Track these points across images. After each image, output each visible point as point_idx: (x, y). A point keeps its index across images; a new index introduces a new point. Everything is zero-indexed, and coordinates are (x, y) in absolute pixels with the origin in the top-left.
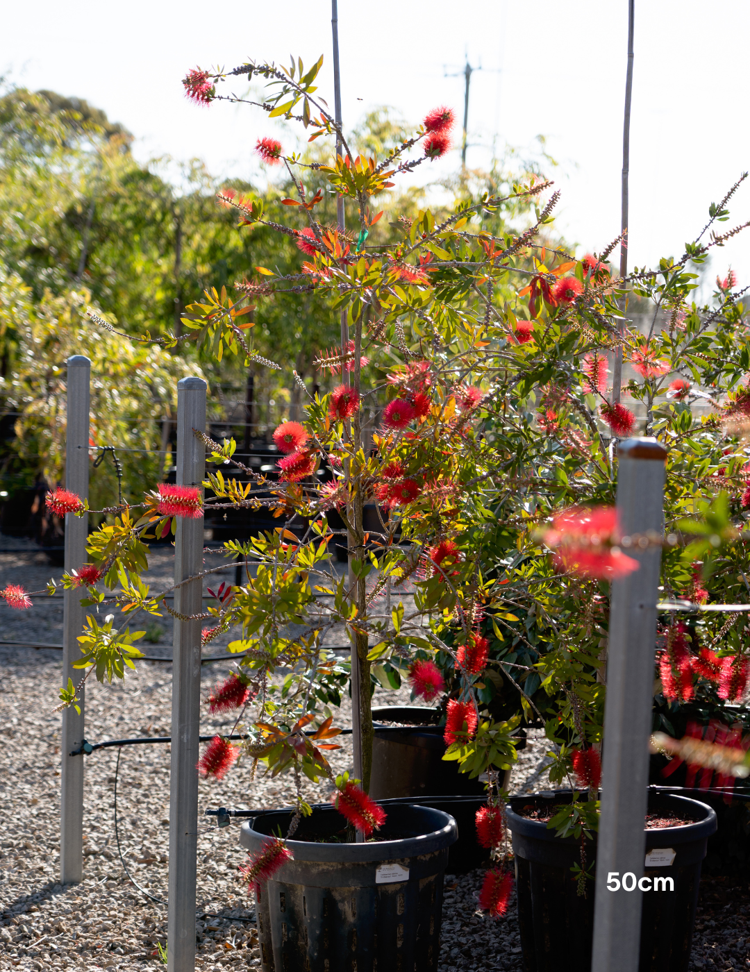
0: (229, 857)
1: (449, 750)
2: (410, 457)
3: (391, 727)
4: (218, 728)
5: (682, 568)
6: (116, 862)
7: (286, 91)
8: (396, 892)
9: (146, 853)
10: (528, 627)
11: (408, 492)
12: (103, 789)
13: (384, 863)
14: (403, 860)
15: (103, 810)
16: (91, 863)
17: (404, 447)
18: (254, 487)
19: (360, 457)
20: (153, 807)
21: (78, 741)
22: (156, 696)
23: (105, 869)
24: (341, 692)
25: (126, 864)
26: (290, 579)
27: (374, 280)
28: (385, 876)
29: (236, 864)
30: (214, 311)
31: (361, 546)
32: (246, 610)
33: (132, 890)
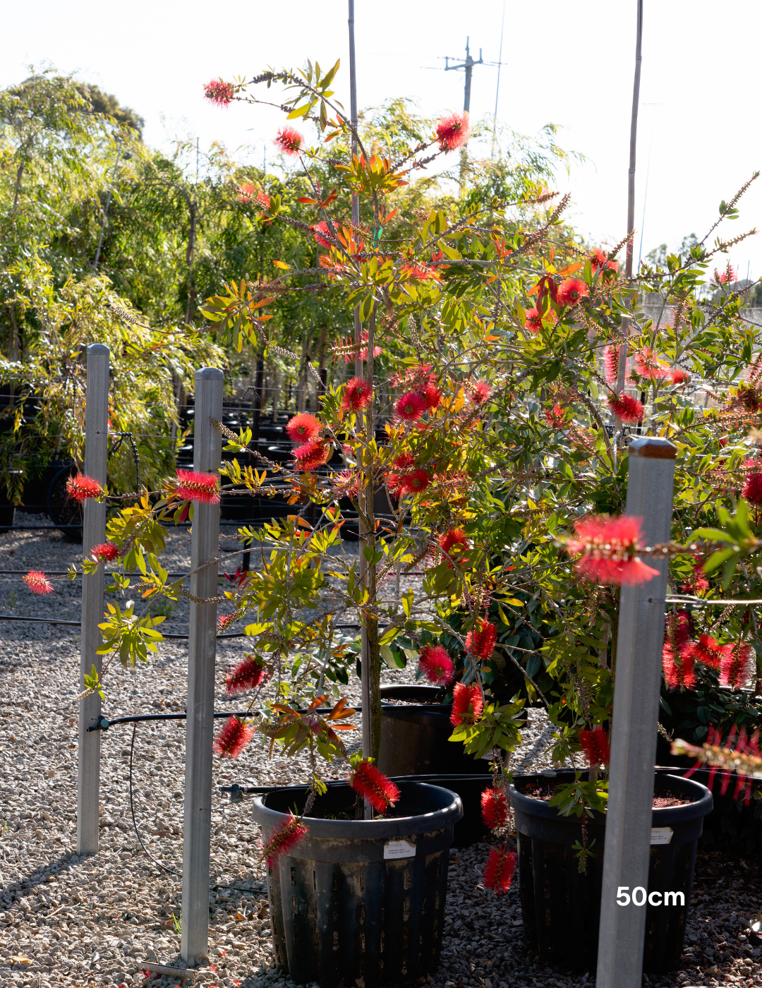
0: (240, 829)
1: (455, 731)
2: (420, 447)
3: (397, 705)
4: (228, 703)
5: (684, 559)
6: (131, 833)
7: (303, 94)
8: (403, 868)
9: (159, 824)
10: (531, 610)
11: (419, 482)
12: (117, 762)
13: (392, 840)
14: (410, 837)
15: (117, 782)
16: (106, 834)
17: (415, 437)
18: (270, 474)
19: (373, 447)
20: (166, 780)
21: (95, 717)
22: (168, 670)
23: (120, 841)
24: (348, 671)
25: (140, 836)
26: (304, 565)
27: (387, 278)
28: (392, 852)
29: (246, 836)
30: (234, 303)
31: (372, 533)
32: (261, 595)
33: (146, 861)
